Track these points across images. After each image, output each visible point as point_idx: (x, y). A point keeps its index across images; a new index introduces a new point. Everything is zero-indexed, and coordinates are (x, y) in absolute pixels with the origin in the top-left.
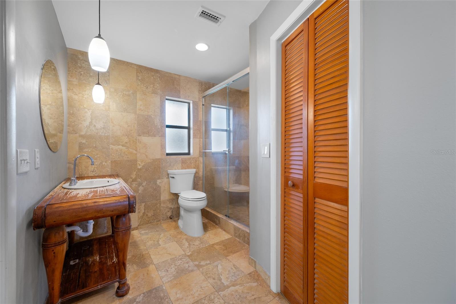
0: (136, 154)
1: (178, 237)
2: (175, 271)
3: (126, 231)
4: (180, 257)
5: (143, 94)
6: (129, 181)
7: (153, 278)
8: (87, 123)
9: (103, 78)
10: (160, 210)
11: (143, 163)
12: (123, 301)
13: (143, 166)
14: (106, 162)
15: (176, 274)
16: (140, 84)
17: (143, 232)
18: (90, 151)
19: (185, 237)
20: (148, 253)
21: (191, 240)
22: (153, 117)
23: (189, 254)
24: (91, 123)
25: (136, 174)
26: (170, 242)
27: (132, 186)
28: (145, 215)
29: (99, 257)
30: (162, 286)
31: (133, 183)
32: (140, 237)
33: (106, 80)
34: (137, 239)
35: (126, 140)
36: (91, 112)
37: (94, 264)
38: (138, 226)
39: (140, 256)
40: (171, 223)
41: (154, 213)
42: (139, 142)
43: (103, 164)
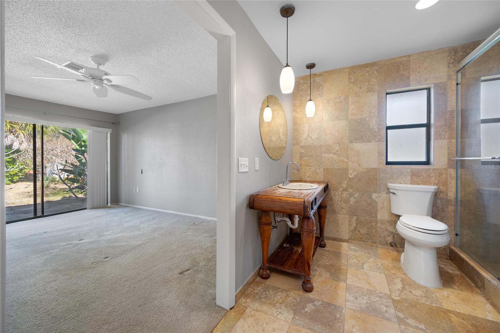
0: (347, 162)
1: (391, 271)
2: (366, 304)
3: (308, 233)
4: (380, 294)
5: (356, 96)
6: (340, 189)
7: (338, 294)
8: (305, 136)
9: (317, 93)
10: (376, 231)
11: (354, 172)
12: (305, 295)
13: (356, 176)
14: (319, 169)
15: (364, 307)
16: (352, 86)
17: (353, 247)
18: (307, 159)
19: (403, 276)
20: (347, 270)
21: (410, 284)
22: (367, 119)
23: (395, 298)
24: (308, 135)
25: (346, 184)
26: (377, 272)
27: (343, 195)
28: (357, 230)
29: (301, 250)
30: (343, 308)
31: (344, 192)
32: (347, 251)
33: (320, 94)
34: (343, 252)
35: (337, 148)
36: (308, 126)
37: (296, 253)
38: (349, 239)
39: (337, 268)
40: (391, 251)
41: (368, 232)
42: (350, 149)
43: (317, 171)
